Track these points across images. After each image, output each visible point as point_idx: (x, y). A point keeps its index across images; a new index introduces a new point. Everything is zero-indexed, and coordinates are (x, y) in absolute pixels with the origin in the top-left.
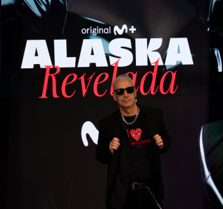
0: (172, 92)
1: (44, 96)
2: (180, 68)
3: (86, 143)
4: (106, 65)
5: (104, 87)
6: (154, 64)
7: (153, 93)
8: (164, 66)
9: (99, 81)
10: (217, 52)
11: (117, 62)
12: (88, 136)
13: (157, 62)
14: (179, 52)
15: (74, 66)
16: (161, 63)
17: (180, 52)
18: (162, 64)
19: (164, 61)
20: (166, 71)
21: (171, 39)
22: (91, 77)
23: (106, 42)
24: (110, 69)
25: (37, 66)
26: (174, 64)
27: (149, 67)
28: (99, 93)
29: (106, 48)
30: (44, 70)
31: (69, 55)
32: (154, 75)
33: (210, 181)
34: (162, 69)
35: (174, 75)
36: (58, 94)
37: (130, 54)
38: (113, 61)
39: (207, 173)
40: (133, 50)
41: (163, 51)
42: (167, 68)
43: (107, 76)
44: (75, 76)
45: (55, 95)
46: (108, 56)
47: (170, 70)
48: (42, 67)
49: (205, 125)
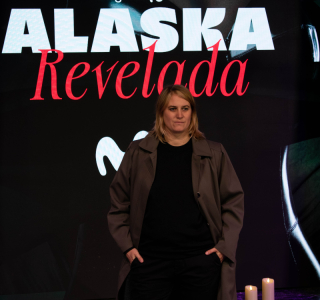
0: (240, 93)
1: (37, 96)
2: (253, 55)
3: (103, 171)
4: (136, 49)
5: (133, 84)
6: (212, 49)
7: (209, 94)
8: (228, 52)
9: (125, 74)
10: (312, 31)
11: (154, 45)
12: (106, 160)
13: (216, 46)
14: (251, 30)
15: (85, 50)
16: (222, 47)
17: (254, 31)
18: (225, 49)
19: (228, 43)
20: (231, 59)
21: (240, 9)
22: (112, 68)
23: (136, 13)
24: (142, 55)
25: (27, 50)
26: (244, 48)
27: (205, 53)
28: (125, 93)
29: (136, 22)
30: (38, 56)
31: (78, 33)
32: (212, 65)
33: (298, 233)
34: (224, 57)
35: (243, 66)
36: (59, 94)
37: (174, 33)
38: (147, 43)
39: (293, 219)
40: (179, 26)
41: (226, 28)
42: (233, 55)
43: (137, 66)
44: (87, 66)
45: (55, 95)
46: (138, 35)
47: (236, 58)
48: (35, 50)
49: (292, 146)
